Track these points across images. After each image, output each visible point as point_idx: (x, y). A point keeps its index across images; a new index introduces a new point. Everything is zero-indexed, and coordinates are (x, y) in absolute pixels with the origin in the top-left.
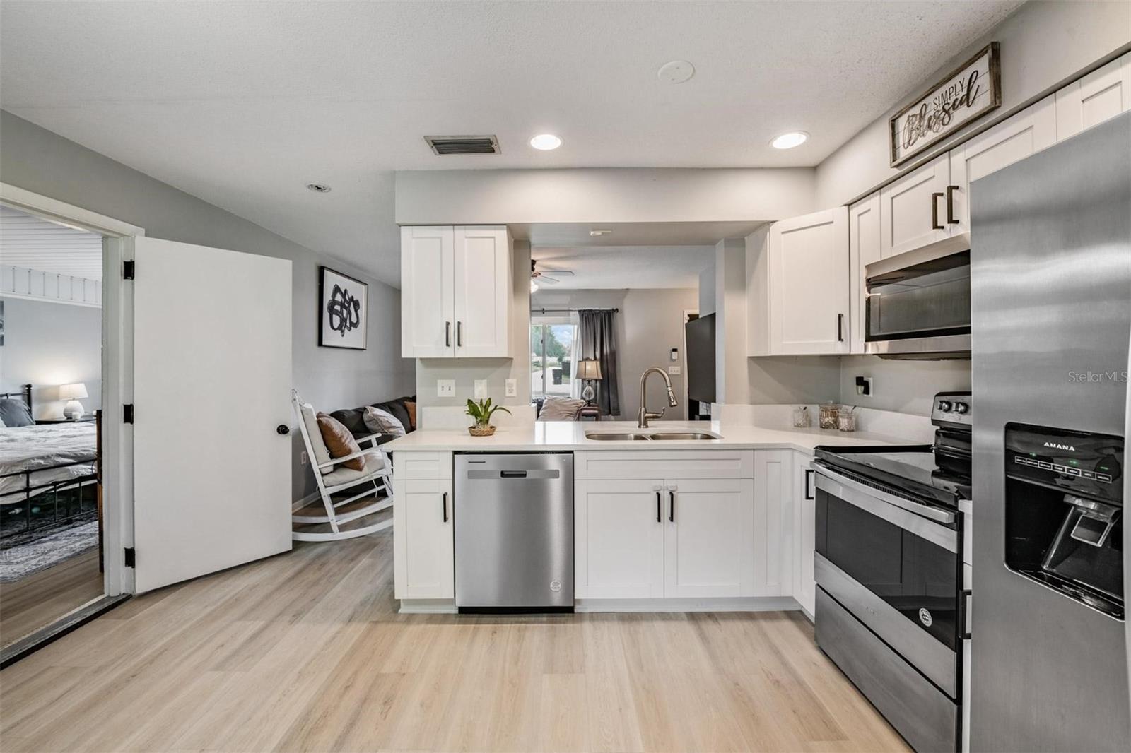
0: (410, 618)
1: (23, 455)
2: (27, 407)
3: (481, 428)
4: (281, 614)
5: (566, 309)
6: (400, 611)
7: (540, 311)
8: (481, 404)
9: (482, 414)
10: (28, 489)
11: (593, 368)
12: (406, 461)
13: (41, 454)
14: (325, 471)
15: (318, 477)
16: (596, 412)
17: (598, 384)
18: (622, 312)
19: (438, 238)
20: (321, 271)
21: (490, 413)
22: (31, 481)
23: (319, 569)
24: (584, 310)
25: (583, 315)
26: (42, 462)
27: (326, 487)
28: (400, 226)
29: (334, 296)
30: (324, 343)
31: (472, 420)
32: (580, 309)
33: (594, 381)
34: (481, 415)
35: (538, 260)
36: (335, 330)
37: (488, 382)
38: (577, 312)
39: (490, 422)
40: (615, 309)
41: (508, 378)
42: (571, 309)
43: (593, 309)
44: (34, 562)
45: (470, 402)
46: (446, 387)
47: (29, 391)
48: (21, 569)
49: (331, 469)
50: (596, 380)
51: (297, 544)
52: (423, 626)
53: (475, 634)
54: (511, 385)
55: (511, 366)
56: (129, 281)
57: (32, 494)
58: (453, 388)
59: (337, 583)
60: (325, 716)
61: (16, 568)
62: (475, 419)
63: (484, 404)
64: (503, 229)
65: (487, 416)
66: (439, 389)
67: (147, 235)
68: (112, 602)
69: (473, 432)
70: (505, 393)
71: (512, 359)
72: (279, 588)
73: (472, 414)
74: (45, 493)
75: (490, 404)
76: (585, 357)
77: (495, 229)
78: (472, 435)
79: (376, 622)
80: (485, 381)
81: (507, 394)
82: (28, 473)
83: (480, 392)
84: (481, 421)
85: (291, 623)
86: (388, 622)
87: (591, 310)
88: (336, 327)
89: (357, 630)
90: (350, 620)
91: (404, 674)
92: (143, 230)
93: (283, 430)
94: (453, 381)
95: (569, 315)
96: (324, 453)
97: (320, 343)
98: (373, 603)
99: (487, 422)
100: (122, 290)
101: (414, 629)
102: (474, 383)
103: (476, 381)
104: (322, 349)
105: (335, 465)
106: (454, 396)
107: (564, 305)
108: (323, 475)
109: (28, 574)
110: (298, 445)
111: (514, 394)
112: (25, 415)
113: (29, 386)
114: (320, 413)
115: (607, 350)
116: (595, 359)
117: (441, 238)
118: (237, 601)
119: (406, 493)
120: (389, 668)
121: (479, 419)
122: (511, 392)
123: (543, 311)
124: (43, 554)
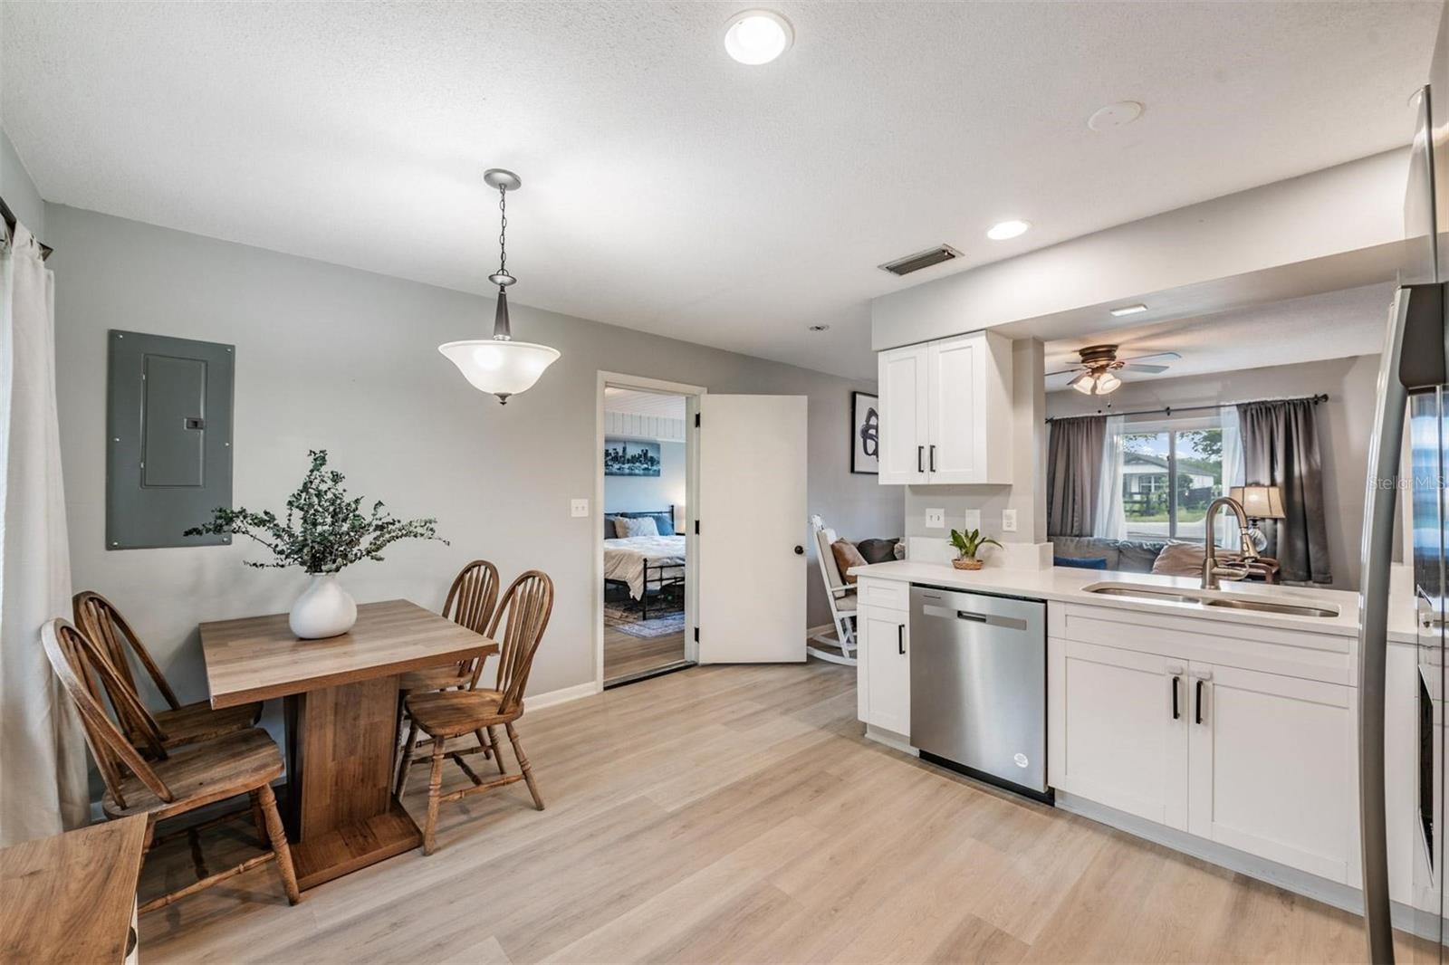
0: (873, 744)
1: (661, 555)
2: (671, 522)
3: (966, 561)
4: (778, 706)
5: (1213, 403)
6: (866, 735)
7: (1162, 411)
8: (966, 535)
9: (968, 545)
10: (661, 580)
11: (1264, 500)
12: (869, 587)
13: (670, 556)
14: (837, 595)
15: (831, 599)
16: (1264, 572)
17: (1280, 526)
18: (1339, 399)
19: (912, 358)
20: (854, 395)
21: (977, 546)
22: (663, 574)
23: (821, 683)
24: (1250, 404)
25: (1245, 412)
26: (669, 561)
27: (838, 610)
28: (878, 352)
29: (868, 420)
30: (856, 469)
31: (956, 552)
32: (1240, 402)
33: (1269, 522)
34: (965, 546)
35: (1120, 344)
36: (870, 455)
37: (981, 514)
38: (1235, 408)
39: (976, 555)
40: (1320, 395)
41: (1006, 508)
42: (1222, 403)
43: (1268, 400)
44: (660, 630)
45: (954, 533)
46: (936, 518)
47: (673, 510)
48: (654, 633)
49: (843, 594)
50: (1275, 520)
51: (811, 660)
52: (879, 754)
53: (924, 779)
54: (1009, 517)
55: (1009, 494)
56: (697, 428)
57: (665, 583)
58: (942, 518)
59: (827, 698)
60: (772, 780)
61: (652, 632)
62: (959, 552)
63: (970, 535)
64: (982, 335)
65: (972, 548)
66: (928, 518)
67: (708, 392)
68: (687, 664)
69: (957, 565)
70: (1001, 527)
71: (1010, 486)
72: (784, 688)
73: (957, 546)
74: (671, 584)
75: (977, 536)
76: (1250, 481)
77: (972, 337)
78: (957, 568)
79: (844, 737)
80: (978, 512)
81: (1005, 528)
82: (661, 567)
83: (972, 521)
84: (966, 553)
85: (782, 714)
86: (852, 739)
87: (1263, 403)
88: (870, 452)
89: (826, 736)
90: (824, 727)
91: (841, 780)
92: (705, 389)
93: (799, 550)
94: (943, 510)
95: (1218, 414)
96: (838, 580)
97: (852, 470)
98: (849, 722)
99: (973, 555)
100: (695, 434)
101: (870, 753)
102: (965, 513)
103: (967, 511)
104: (854, 475)
105: (846, 590)
106: (943, 526)
107: (1210, 398)
108: (836, 599)
109: (657, 637)
110: (814, 571)
111: (1014, 528)
112: (670, 528)
113: (673, 506)
114: (842, 539)
115: (1300, 468)
116: (1273, 484)
117: (914, 357)
118: (755, 687)
119: (868, 619)
120: (834, 771)
121: (964, 551)
122: (1009, 526)
123: (1168, 411)
124: (666, 626)
